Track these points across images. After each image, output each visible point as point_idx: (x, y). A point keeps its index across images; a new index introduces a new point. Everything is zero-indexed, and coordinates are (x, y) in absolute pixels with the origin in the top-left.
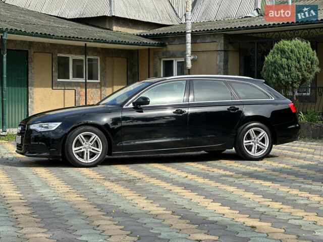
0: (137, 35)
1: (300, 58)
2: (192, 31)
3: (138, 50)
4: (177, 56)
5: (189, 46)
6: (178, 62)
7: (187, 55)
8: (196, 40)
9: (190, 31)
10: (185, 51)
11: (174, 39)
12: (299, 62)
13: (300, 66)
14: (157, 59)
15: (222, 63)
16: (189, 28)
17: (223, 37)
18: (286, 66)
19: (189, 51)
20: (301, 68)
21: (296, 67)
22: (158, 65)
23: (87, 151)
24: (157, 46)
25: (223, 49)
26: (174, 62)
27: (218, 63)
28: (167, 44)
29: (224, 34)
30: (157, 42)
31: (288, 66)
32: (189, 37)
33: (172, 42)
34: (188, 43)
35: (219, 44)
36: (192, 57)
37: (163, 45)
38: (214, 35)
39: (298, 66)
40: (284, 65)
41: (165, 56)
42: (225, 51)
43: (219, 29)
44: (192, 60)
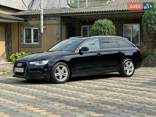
0: (11, 15)
1: (109, 28)
2: (44, 14)
3: (11, 23)
4: (34, 26)
5: (42, 22)
6: (34, 29)
7: (41, 26)
8: (45, 19)
9: (43, 14)
10: (40, 24)
11: (32, 18)
12: (108, 30)
13: (109, 32)
14: (22, 28)
15: (60, 30)
16: (42, 13)
17: (60, 17)
18: (103, 32)
19: (42, 24)
20: (110, 33)
21: (107, 33)
22: (23, 31)
23: (61, 75)
24: (24, 21)
25: (60, 23)
26: (32, 29)
27: (57, 30)
28: (28, 20)
29: (61, 16)
30: (24, 19)
31: (104, 32)
32: (42, 17)
33: (31, 19)
34: (42, 20)
35: (58, 21)
36: (44, 27)
37: (26, 21)
38: (55, 16)
39: (108, 32)
40: (102, 32)
41: (27, 27)
42: (61, 24)
43: (59, 14)
44: (44, 29)
